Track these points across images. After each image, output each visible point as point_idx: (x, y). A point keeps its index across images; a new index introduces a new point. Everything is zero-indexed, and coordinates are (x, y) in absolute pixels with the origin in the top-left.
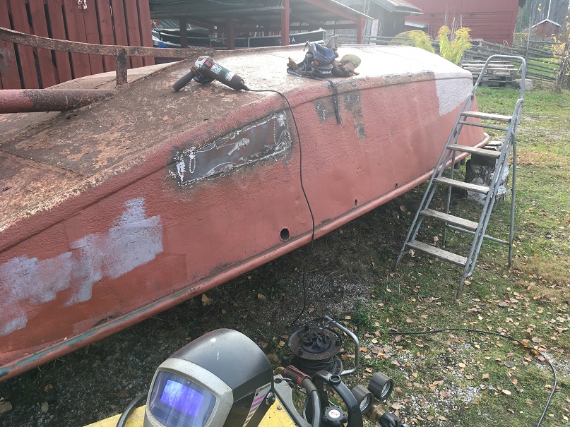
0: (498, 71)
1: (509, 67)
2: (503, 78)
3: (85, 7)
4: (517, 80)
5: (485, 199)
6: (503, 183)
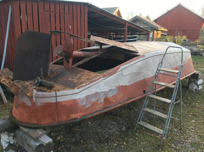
0: (194, 50)
1: (198, 49)
2: (196, 52)
3: (70, 28)
4: (201, 53)
5: (195, 90)
6: (200, 85)
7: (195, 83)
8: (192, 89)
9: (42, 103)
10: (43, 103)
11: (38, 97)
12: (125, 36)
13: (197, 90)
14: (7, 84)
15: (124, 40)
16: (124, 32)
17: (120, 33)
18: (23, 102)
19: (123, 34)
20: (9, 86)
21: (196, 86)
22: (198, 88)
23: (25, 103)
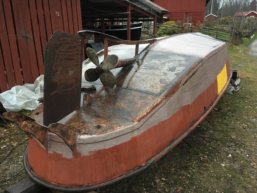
3: (58, 15)
5: (232, 92)
6: (238, 85)
7: (232, 84)
8: (229, 92)
9: (90, 152)
10: (93, 152)
11: (83, 144)
12: (128, 23)
13: (234, 91)
14: (30, 129)
15: (127, 29)
16: (126, 17)
17: (122, 19)
18: (55, 153)
19: (126, 21)
20: (33, 133)
21: (233, 87)
22: (236, 89)
23: (60, 155)
